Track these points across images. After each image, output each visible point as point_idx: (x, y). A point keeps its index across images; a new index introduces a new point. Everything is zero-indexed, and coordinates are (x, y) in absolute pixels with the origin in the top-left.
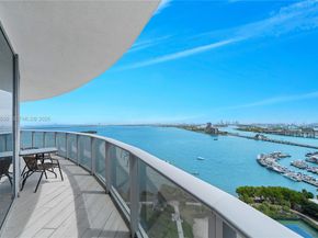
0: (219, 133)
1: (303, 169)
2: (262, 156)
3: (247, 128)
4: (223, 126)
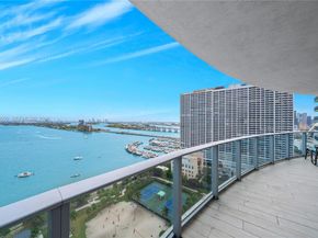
0: (92, 130)
1: (149, 149)
2: (129, 145)
3: (115, 125)
4: (95, 123)
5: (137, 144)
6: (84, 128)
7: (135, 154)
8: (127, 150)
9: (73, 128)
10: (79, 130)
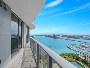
0: (57, 38)
1: (79, 48)
2: (68, 45)
3: (65, 36)
4: (58, 35)
5: (73, 45)
6: (54, 37)
7: (70, 48)
8: (67, 46)
9: (51, 37)
10: (53, 38)
